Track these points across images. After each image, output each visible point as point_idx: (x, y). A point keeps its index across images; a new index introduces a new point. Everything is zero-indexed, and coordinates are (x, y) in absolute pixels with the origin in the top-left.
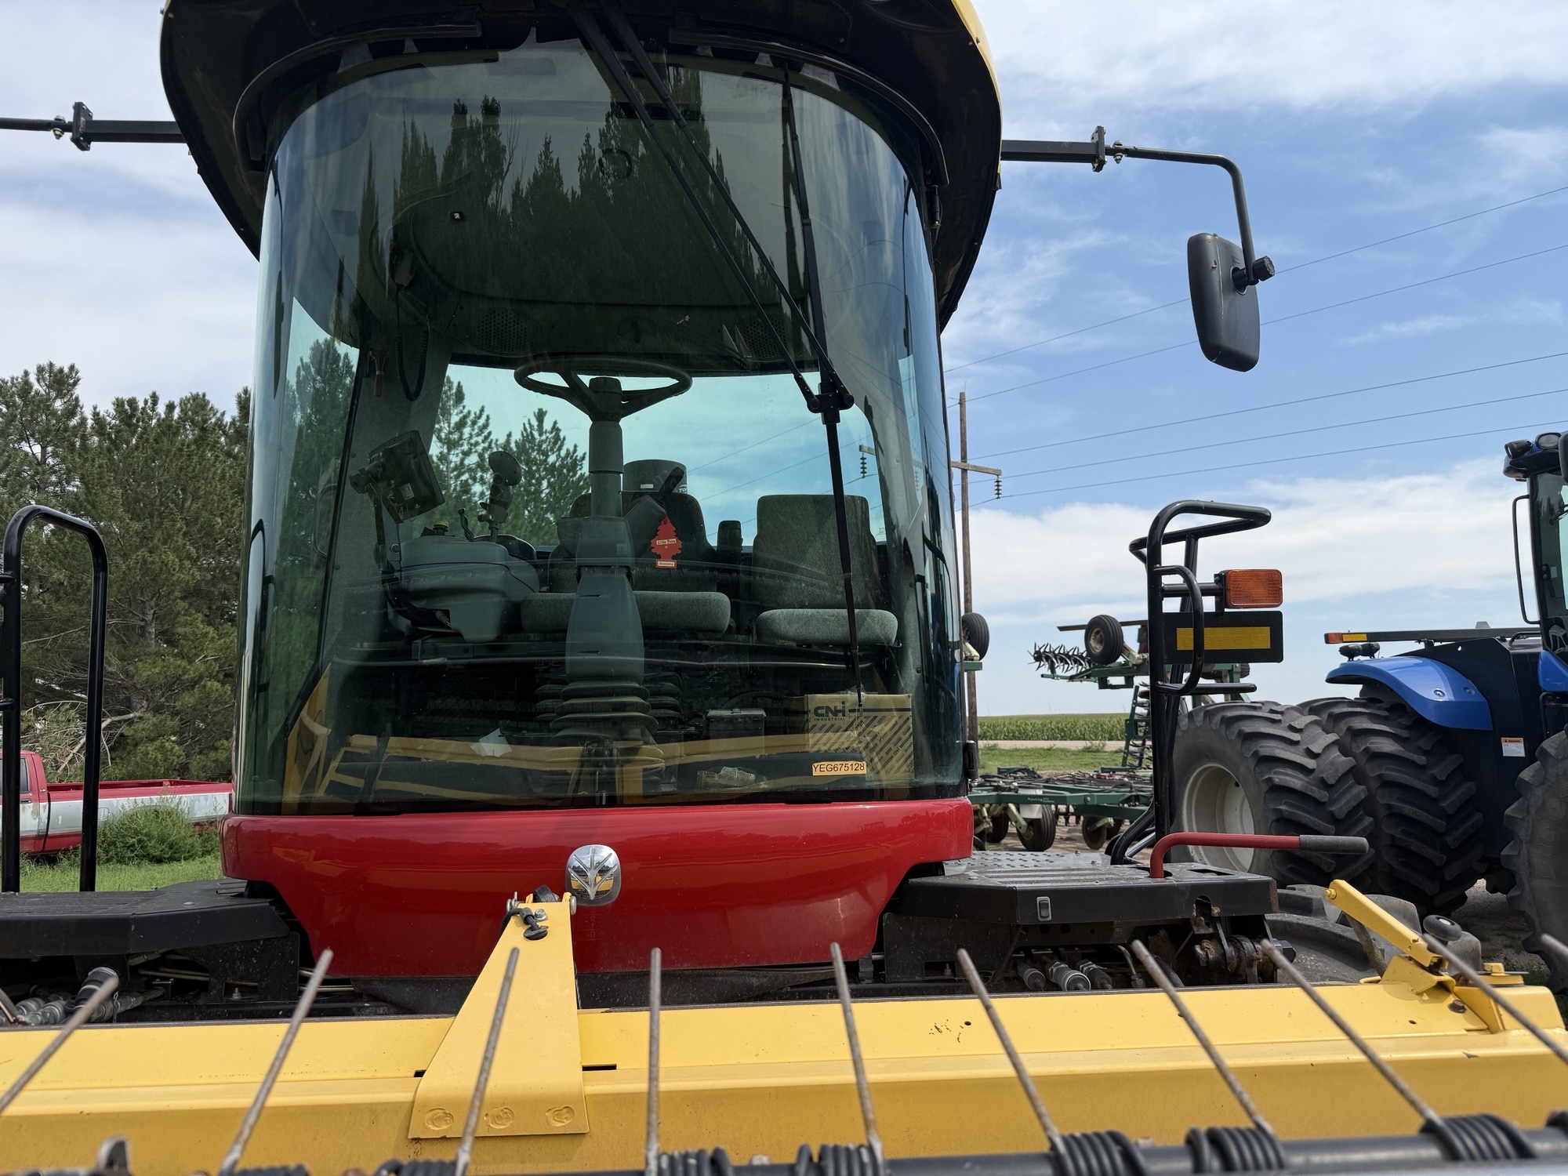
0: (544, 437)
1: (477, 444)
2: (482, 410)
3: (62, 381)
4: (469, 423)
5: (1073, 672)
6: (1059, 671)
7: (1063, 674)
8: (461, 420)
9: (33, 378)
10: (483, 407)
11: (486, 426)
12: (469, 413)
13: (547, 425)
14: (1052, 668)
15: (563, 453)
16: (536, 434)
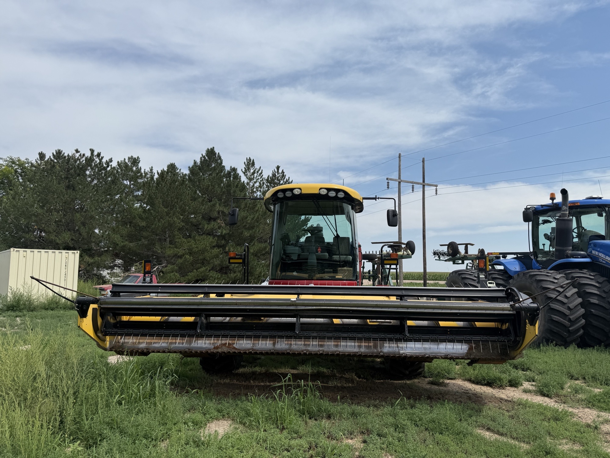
0: (279, 175)
1: (258, 179)
2: (260, 168)
3: (135, 161)
4: (256, 172)
5: (447, 259)
6: (441, 258)
7: (443, 259)
8: (254, 171)
9: (127, 161)
10: (260, 167)
11: (261, 173)
12: (256, 169)
13: (280, 171)
14: (439, 257)
15: (285, 180)
16: (276, 174)
